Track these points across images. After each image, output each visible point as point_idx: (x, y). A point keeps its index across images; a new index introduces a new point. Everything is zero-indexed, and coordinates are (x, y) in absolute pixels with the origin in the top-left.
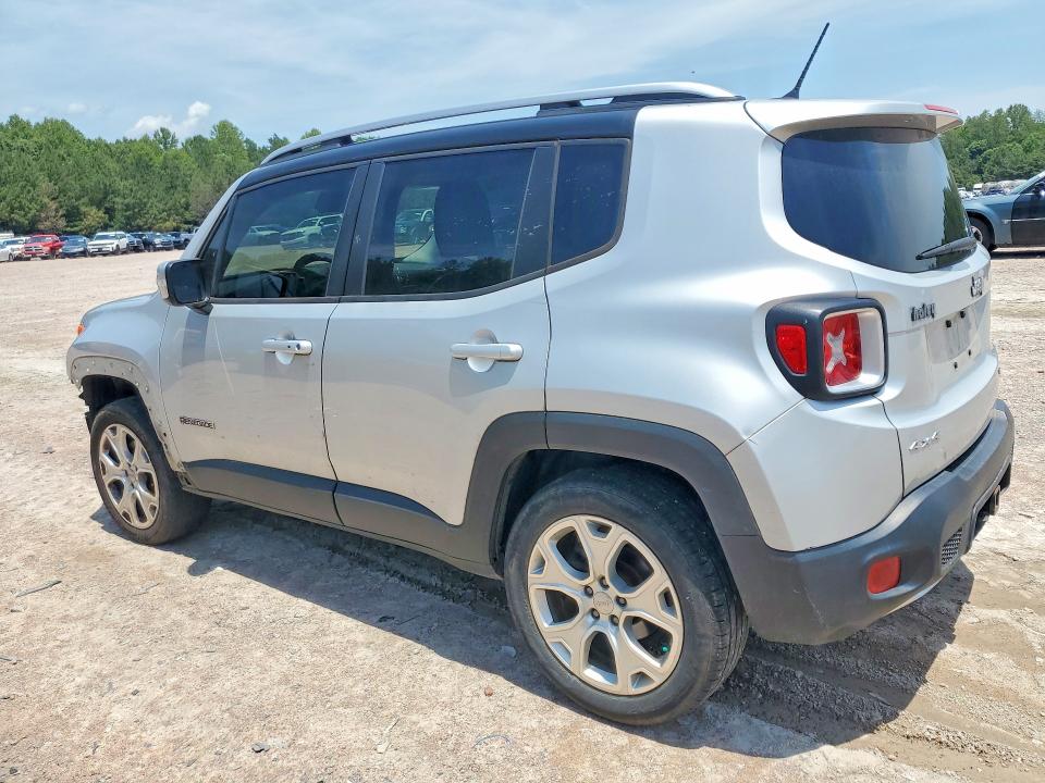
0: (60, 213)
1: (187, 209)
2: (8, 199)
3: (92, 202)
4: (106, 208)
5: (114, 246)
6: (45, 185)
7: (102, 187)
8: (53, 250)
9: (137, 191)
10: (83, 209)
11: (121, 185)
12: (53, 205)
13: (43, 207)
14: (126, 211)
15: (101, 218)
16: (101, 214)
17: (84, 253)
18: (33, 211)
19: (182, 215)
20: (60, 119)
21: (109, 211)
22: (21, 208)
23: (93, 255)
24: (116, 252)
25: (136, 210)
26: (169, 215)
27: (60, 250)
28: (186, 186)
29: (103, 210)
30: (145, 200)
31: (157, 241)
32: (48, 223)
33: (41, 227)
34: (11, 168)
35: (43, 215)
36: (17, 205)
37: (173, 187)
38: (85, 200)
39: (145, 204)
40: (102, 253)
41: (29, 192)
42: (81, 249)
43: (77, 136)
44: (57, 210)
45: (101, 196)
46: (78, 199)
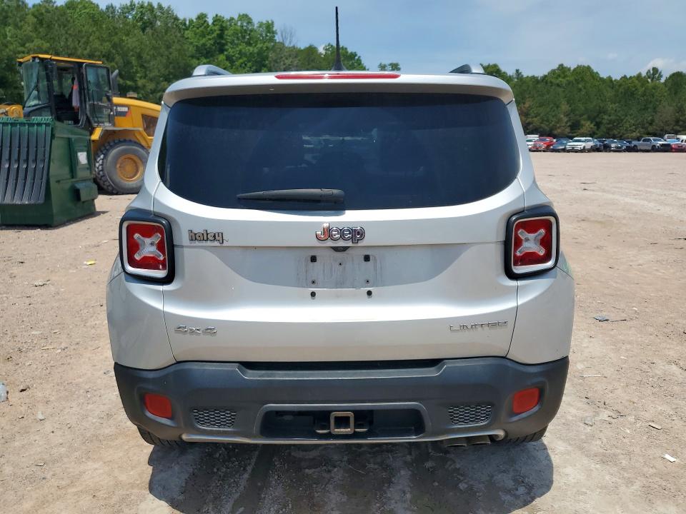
0: (568, 124)
1: (651, 124)
2: (541, 115)
3: (589, 118)
4: (597, 122)
5: (582, 147)
6: (565, 107)
7: (598, 108)
8: (548, 146)
9: (619, 111)
10: (583, 122)
11: (611, 107)
12: (565, 119)
13: (559, 120)
14: (608, 124)
15: (591, 128)
16: (592, 126)
17: (564, 150)
18: (553, 123)
19: (646, 129)
20: (586, 65)
21: (598, 125)
22: (548, 121)
23: (569, 151)
24: (583, 150)
25: (615, 124)
26: (636, 129)
27: (552, 147)
28: (655, 109)
29: (594, 123)
30: (623, 117)
31: (613, 145)
32: (559, 130)
33: (555, 132)
34: (548, 96)
35: (558, 125)
36: (545, 119)
37: (646, 109)
38: (585, 117)
39: (622, 120)
40: (574, 150)
41: (554, 111)
42: (563, 147)
43: (594, 76)
44: (566, 123)
45: (596, 114)
46: (581, 115)
